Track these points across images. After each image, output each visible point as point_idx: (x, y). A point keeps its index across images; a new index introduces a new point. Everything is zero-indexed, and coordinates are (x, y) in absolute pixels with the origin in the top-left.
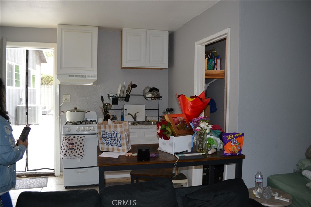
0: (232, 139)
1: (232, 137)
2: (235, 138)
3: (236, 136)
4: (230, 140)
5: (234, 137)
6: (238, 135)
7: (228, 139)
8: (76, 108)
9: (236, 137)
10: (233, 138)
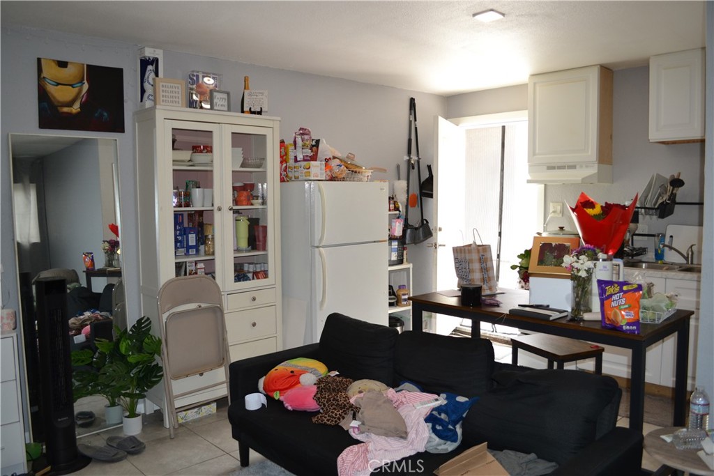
0: (616, 294)
1: (617, 289)
2: (621, 294)
3: (625, 288)
4: (610, 296)
5: (621, 290)
6: (630, 288)
7: (608, 293)
8: (561, 228)
9: (625, 292)
10: (618, 293)
